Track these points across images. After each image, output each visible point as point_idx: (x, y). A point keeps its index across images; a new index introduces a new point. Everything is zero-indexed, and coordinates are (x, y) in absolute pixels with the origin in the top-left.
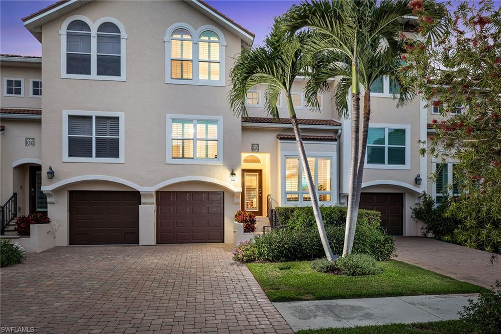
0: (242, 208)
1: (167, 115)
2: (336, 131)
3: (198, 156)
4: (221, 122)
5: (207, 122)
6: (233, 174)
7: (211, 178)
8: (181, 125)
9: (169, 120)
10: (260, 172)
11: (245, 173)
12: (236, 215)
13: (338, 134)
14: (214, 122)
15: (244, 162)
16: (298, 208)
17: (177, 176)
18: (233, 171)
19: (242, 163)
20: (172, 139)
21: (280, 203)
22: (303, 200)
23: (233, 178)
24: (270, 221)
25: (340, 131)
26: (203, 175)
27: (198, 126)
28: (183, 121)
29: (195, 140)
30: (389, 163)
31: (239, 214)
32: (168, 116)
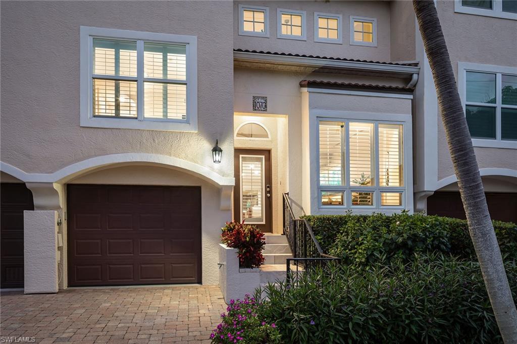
0: (235, 219)
1: (82, 27)
2: (408, 78)
3: (148, 114)
4: (193, 48)
5: (165, 48)
6: (217, 150)
7: (172, 157)
8: (112, 52)
9: (86, 42)
10: (267, 153)
11: (241, 156)
12: (224, 232)
13: (411, 83)
14: (179, 48)
15: (237, 136)
16: (354, 218)
17: (104, 152)
18: (217, 143)
19: (235, 137)
20: (94, 78)
21: (306, 208)
22: (351, 202)
23: (217, 158)
24: (289, 242)
25: (415, 77)
26: (157, 151)
27: (147, 55)
28: (117, 45)
29: (139, 80)
30: (505, 136)
31: (230, 229)
32: (85, 30)
